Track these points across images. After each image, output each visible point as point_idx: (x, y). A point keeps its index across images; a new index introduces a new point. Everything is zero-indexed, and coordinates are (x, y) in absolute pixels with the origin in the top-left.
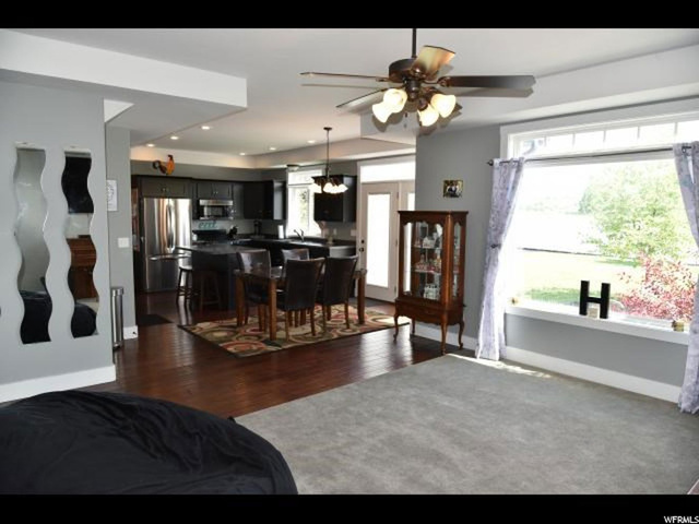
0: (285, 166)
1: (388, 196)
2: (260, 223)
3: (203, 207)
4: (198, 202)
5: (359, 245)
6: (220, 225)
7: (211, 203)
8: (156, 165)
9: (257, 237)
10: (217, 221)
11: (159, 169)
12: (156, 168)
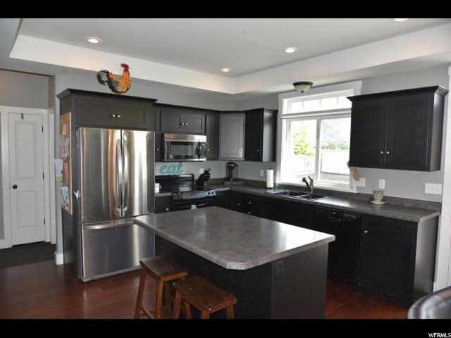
2: (236, 165)
4: (163, 136)
10: (183, 163)
11: (106, 84)
12: (102, 82)
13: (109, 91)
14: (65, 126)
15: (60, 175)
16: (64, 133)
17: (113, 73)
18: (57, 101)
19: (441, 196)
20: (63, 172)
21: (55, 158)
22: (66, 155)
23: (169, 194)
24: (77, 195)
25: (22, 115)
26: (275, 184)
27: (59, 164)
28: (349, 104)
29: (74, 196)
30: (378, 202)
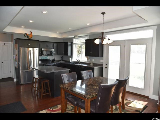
0: (73, 37)
1: (119, 47)
2: (63, 57)
3: (43, 51)
4: (42, 49)
5: (104, 66)
6: (49, 58)
7: (46, 50)
8: (26, 35)
9: (62, 62)
10: (48, 56)
11: (26, 37)
12: (25, 36)
13: (27, 39)
14: (16, 47)
15: (15, 59)
16: (16, 49)
17: (28, 34)
18: (14, 41)
19: (103, 63)
20: (16, 58)
21: (14, 55)
22: (16, 54)
23: (43, 64)
24: (19, 63)
25: (5, 44)
26: (72, 61)
27: (15, 56)
28: (85, 42)
29: (19, 64)
30: (92, 65)
